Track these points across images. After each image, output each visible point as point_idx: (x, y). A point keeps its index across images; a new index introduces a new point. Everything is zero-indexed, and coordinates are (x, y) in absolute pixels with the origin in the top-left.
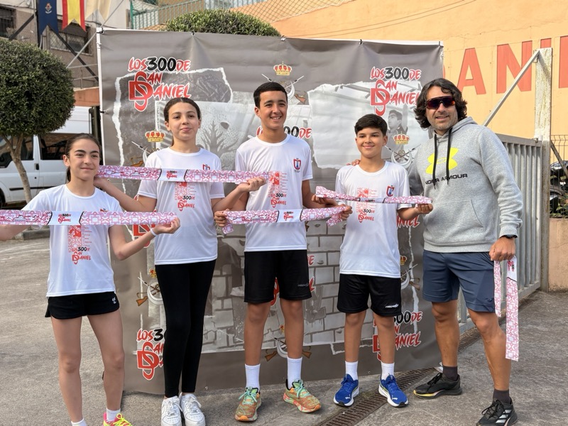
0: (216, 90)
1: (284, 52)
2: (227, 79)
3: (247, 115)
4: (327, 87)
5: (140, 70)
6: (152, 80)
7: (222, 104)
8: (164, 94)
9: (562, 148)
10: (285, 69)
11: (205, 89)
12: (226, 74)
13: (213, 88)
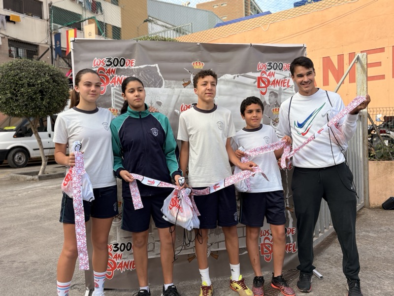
0: (153, 80)
1: (199, 53)
2: (160, 72)
3: (174, 96)
4: (228, 76)
5: (101, 66)
6: (109, 73)
7: (157, 89)
8: (117, 83)
9: (374, 116)
10: (200, 64)
11: (145, 79)
12: (160, 68)
13: (150, 78)
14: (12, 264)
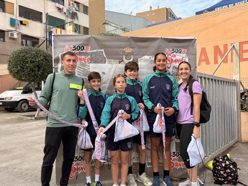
1: (129, 43)
4: (147, 57)
5: (69, 50)
8: (79, 60)
9: (245, 83)
10: (129, 49)
11: (96, 59)
12: (105, 52)
13: (99, 58)
14: (14, 170)
